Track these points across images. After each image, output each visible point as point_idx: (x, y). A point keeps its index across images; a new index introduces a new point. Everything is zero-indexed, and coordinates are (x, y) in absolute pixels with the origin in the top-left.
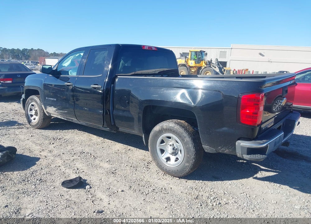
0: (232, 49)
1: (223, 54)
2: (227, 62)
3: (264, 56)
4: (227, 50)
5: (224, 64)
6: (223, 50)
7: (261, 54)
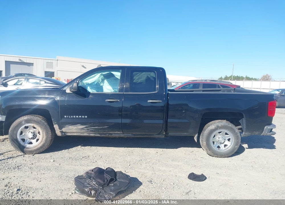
0: (58, 60)
1: (50, 65)
2: (54, 72)
3: (86, 68)
4: (54, 61)
5: (52, 74)
6: (50, 61)
7: (83, 66)
